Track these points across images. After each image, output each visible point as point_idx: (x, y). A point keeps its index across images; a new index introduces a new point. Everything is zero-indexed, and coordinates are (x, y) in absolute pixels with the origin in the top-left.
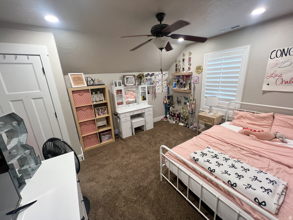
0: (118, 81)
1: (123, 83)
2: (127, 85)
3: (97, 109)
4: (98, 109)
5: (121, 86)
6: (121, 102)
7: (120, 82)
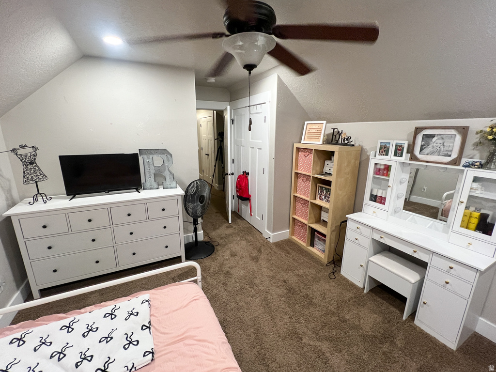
0: (395, 142)
1: (411, 150)
2: (419, 156)
3: (320, 186)
4: (322, 187)
5: (401, 156)
6: (379, 194)
7: (401, 146)
